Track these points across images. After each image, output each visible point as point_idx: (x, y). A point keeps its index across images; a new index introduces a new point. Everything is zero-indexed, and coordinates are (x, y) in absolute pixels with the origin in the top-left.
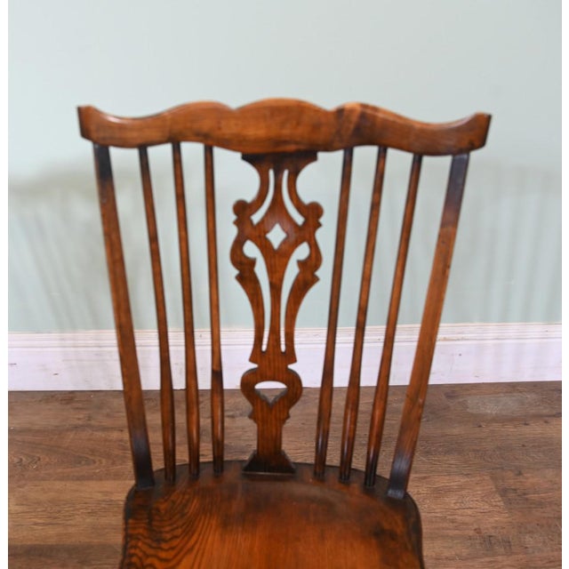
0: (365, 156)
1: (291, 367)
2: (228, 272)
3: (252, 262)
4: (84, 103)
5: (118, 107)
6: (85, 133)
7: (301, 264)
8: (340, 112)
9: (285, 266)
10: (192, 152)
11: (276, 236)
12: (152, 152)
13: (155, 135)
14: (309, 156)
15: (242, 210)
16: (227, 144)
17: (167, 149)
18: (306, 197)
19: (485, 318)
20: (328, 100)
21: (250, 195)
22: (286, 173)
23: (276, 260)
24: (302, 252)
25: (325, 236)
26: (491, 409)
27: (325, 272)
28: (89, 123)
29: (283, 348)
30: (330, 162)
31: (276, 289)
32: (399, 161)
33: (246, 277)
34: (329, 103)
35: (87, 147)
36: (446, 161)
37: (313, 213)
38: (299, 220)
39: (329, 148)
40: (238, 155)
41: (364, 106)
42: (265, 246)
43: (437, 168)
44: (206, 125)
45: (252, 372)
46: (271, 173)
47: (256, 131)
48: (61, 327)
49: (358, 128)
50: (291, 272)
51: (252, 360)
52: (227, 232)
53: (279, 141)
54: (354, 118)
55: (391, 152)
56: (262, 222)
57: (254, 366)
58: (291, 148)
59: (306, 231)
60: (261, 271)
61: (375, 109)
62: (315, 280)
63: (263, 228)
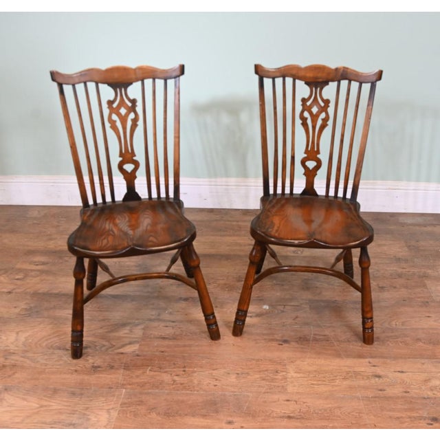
0: (344, 83)
1: (318, 156)
2: (298, 122)
3: (306, 119)
4: (257, 63)
5: (270, 64)
6: (257, 72)
7: (323, 120)
8: (337, 69)
9: (317, 119)
10: (289, 81)
11: (315, 110)
12: (276, 80)
13: (278, 74)
14: (326, 83)
15: (304, 101)
16: (300, 79)
17: (281, 79)
18: (325, 97)
19: (409, 180)
20: (333, 65)
21: (306, 97)
22: (319, 89)
23: (315, 118)
24: (323, 115)
25: (331, 110)
26: (409, 221)
27: (330, 123)
28: (258, 69)
29: (316, 149)
30: (333, 86)
31: (314, 128)
32: (355, 85)
33: (304, 124)
34: (333, 66)
35: (257, 77)
36: (369, 85)
37: (327, 102)
38: (322, 104)
39: (333, 81)
40: (303, 82)
41: (344, 67)
42: (311, 113)
43: (366, 87)
44: (294, 72)
45: (305, 158)
46: (314, 89)
47: (310, 75)
48: (210, 176)
49: (342, 75)
50: (319, 122)
51: (305, 153)
52: (299, 108)
53: (317, 78)
54: (341, 71)
55: (352, 82)
56: (310, 105)
57: (306, 155)
58: (321, 80)
59: (324, 109)
60: (309, 122)
61: (347, 68)
62: (327, 125)
63: (311, 106)
